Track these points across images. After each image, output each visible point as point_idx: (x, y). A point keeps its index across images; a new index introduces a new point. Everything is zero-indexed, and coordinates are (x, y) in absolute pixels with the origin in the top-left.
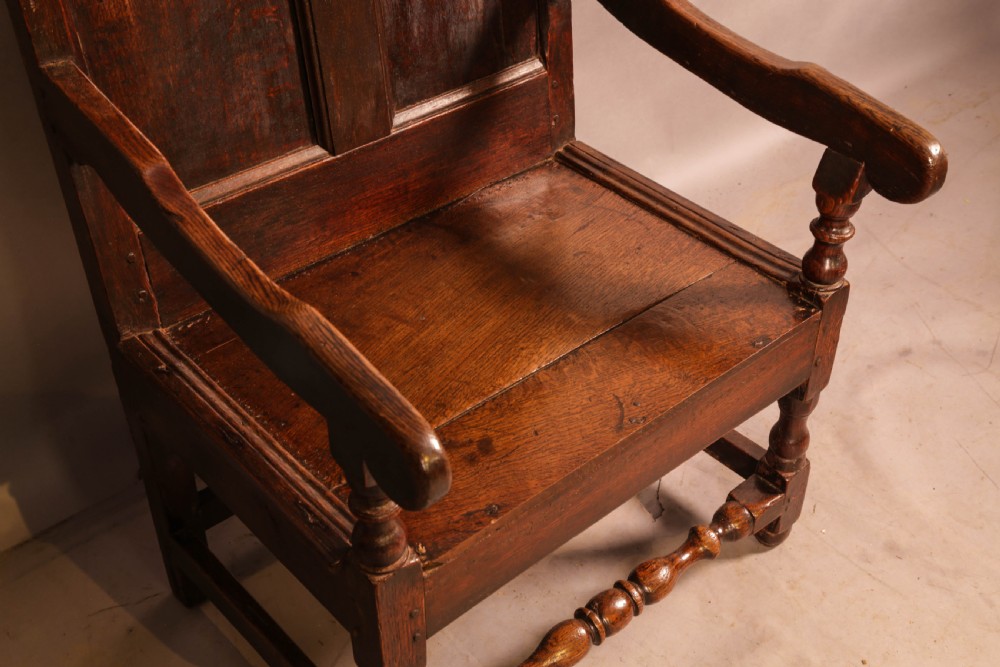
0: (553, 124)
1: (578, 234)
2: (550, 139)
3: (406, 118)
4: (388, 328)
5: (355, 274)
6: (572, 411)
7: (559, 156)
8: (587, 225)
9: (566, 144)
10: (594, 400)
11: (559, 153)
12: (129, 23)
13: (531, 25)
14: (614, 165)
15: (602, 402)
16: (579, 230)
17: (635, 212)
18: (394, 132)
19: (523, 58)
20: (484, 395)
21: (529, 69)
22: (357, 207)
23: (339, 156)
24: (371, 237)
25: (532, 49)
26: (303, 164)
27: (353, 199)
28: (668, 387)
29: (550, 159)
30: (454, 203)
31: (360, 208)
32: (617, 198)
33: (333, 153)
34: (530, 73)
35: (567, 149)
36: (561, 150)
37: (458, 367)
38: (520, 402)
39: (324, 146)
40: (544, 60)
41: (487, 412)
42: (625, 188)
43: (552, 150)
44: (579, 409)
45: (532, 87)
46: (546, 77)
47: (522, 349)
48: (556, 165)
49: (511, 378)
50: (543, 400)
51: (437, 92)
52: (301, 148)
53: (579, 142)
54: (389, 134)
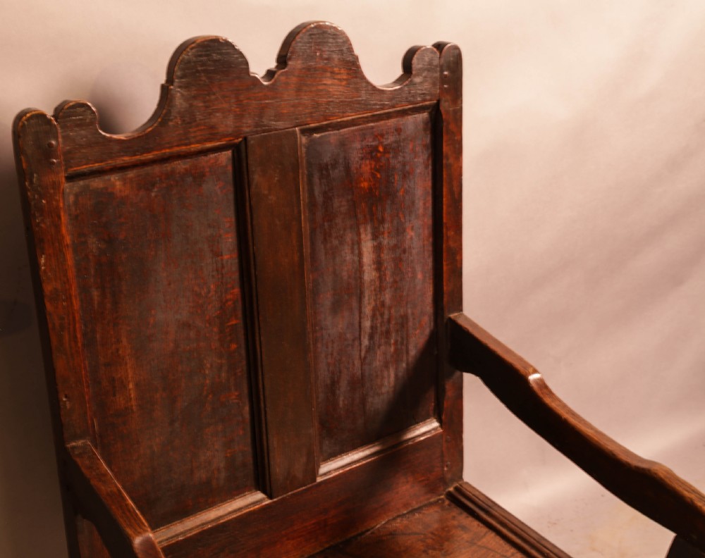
0: (446, 469)
2: (443, 481)
3: (330, 468)
7: (450, 495)
9: (456, 484)
11: (449, 492)
12: (132, 410)
13: (431, 394)
14: (496, 508)
17: (513, 555)
18: (319, 480)
19: (423, 419)
21: (427, 428)
22: (285, 539)
23: (275, 500)
25: (431, 412)
26: (247, 506)
27: (283, 532)
29: (442, 497)
30: (363, 533)
31: (288, 539)
32: (498, 539)
33: (270, 497)
34: (429, 431)
35: (457, 489)
36: (451, 489)
39: (264, 492)
40: (440, 420)
42: (505, 531)
43: (444, 490)
45: (431, 442)
46: (440, 435)
48: (447, 502)
51: (354, 447)
52: (247, 493)
53: (467, 483)
54: (315, 480)
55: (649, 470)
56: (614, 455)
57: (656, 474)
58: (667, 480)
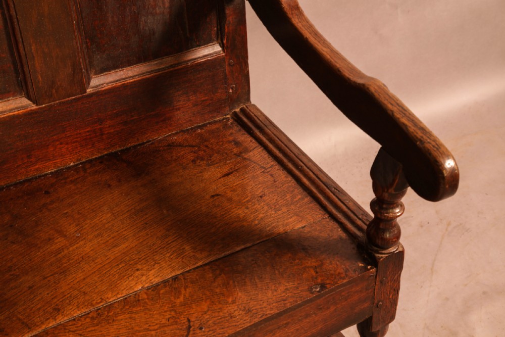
0: (231, 91)
1: (222, 179)
2: (233, 101)
3: (99, 82)
4: (50, 239)
5: (47, 193)
6: (151, 328)
7: (236, 116)
8: (232, 173)
9: (242, 106)
10: (171, 321)
11: (235, 112)
13: (213, 18)
14: (270, 127)
15: (176, 323)
16: (223, 177)
17: (271, 166)
18: (89, 91)
19: (206, 42)
20: (92, 305)
21: (212, 50)
22: (58, 143)
23: (42, 106)
24: (72, 164)
25: (214, 36)
26: (11, 110)
27: (55, 137)
28: (231, 317)
29: (228, 116)
30: (143, 143)
31: (61, 144)
32: (265, 155)
33: (35, 102)
34: (210, 54)
35: (242, 110)
36: (238, 110)
37: (84, 279)
38: (116, 315)
39: (29, 98)
40: (222, 46)
41: (88, 320)
42: (271, 146)
43: (230, 110)
44: (156, 327)
45: (212, 64)
46: (223, 59)
47: (138, 270)
48: (231, 121)
49: (118, 293)
50: (133, 315)
51: (130, 64)
52: (10, 98)
53: (254, 105)
54: (86, 92)
55: (363, 85)
56: (339, 71)
57: (368, 88)
58: (376, 94)
